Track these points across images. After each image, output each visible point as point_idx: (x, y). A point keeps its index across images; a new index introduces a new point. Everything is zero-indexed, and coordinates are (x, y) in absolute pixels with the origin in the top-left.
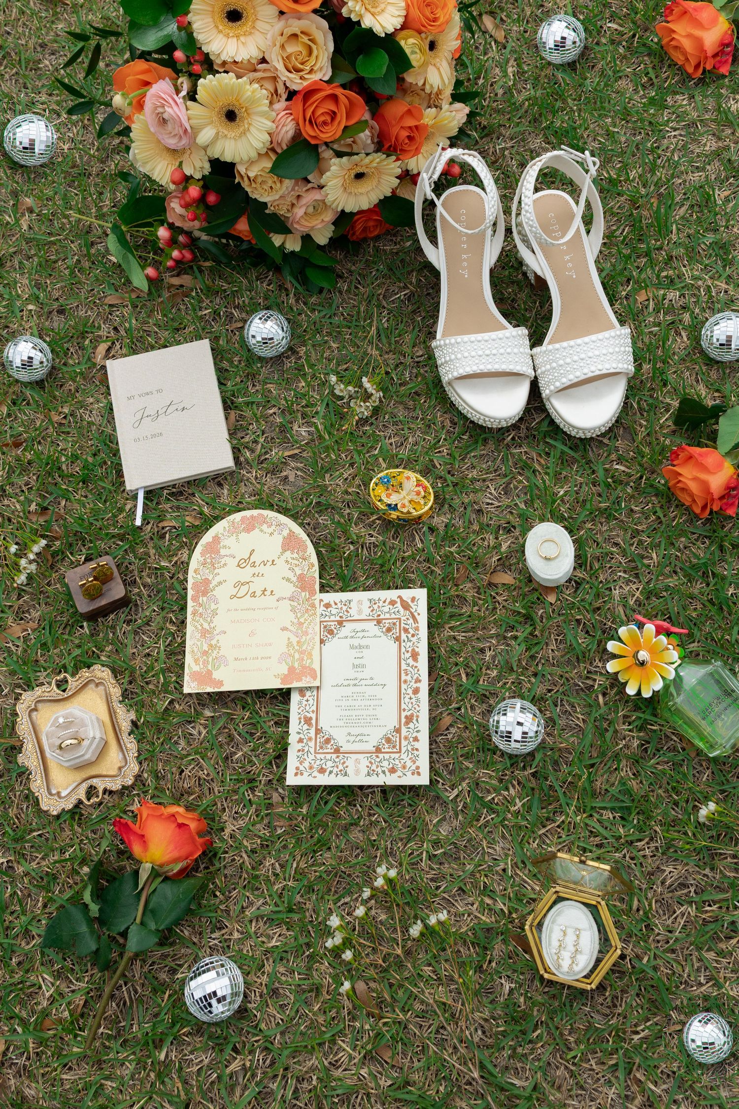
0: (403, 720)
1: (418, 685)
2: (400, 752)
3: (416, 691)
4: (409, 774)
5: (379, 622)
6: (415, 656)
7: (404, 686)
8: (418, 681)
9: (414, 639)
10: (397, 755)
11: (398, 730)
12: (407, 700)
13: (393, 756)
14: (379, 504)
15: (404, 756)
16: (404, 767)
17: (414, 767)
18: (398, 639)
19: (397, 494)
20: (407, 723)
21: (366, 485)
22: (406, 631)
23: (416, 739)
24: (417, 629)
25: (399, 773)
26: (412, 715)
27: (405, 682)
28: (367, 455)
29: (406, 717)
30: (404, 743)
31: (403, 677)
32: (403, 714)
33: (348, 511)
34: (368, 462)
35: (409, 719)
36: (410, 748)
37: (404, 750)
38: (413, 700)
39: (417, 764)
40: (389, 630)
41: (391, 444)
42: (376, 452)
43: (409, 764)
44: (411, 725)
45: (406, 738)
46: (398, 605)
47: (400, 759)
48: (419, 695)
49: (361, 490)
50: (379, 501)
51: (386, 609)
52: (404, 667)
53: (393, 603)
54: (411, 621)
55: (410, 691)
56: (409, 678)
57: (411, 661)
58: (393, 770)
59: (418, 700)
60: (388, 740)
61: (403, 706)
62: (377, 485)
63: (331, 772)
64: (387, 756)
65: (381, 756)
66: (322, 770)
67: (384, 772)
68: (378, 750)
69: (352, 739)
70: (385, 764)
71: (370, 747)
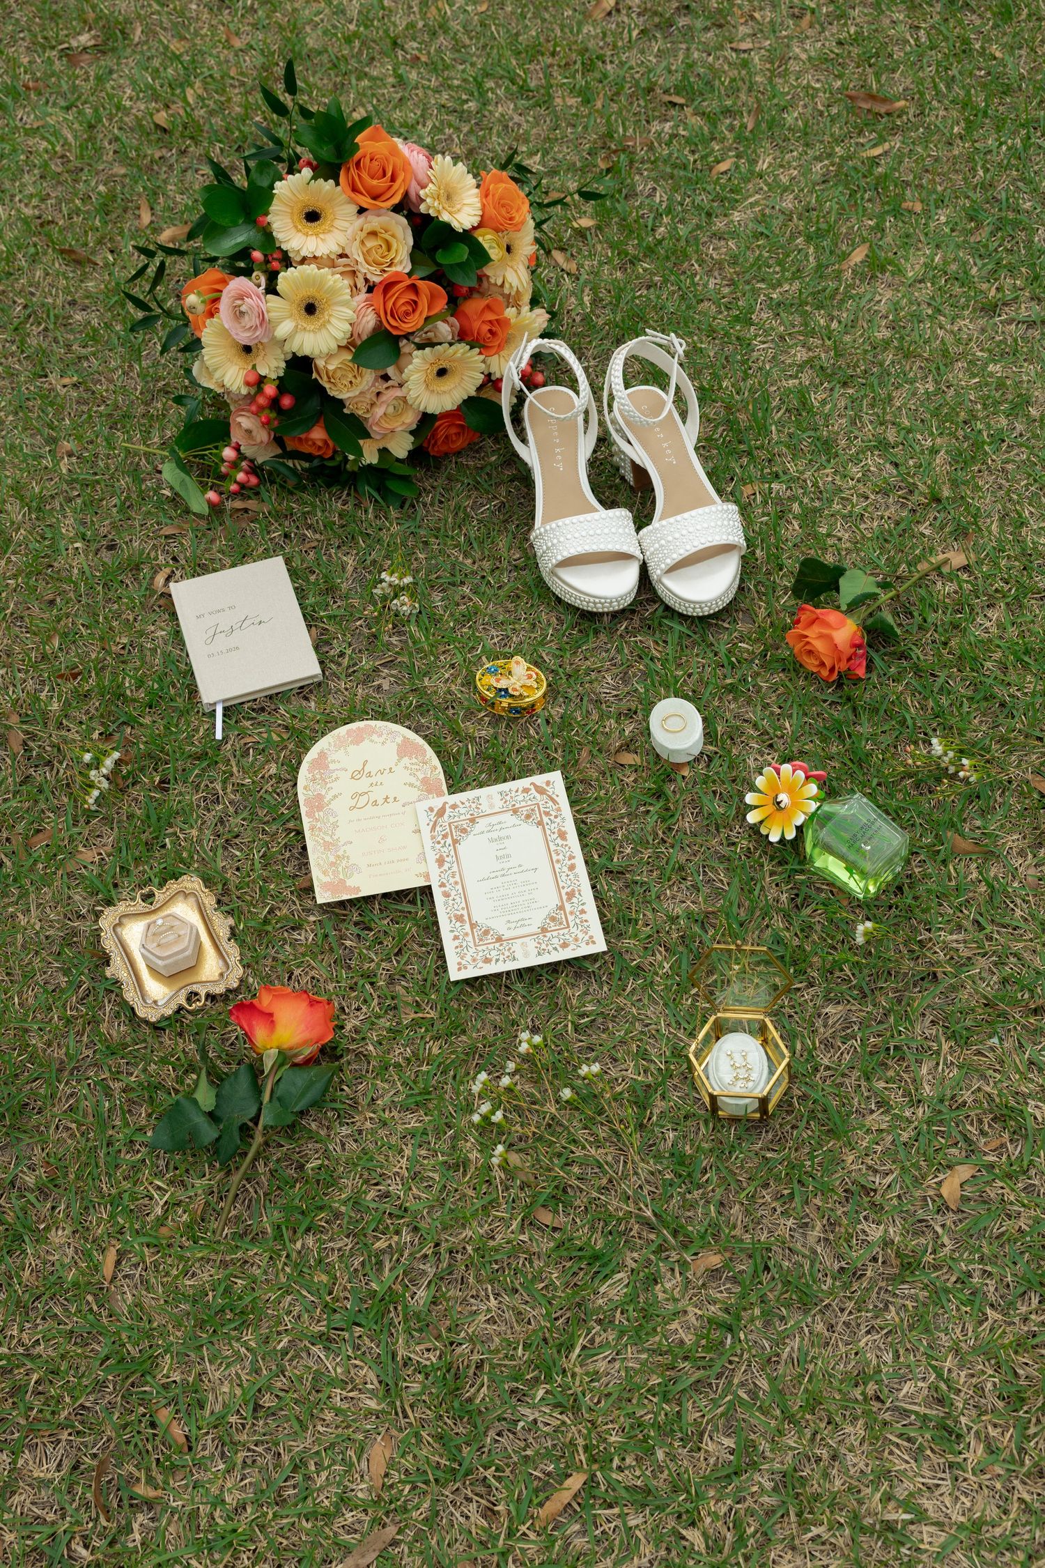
0: (565, 897)
1: (573, 861)
2: (568, 926)
3: (572, 868)
4: (583, 945)
5: (515, 811)
6: (562, 835)
7: (557, 866)
8: (571, 857)
9: (558, 820)
10: (566, 931)
11: (562, 908)
12: (564, 878)
13: (561, 932)
15: (573, 930)
16: (576, 940)
17: (587, 938)
18: (540, 824)
20: (569, 899)
22: (547, 814)
23: (583, 912)
24: (559, 809)
25: (572, 946)
26: (573, 891)
27: (558, 861)
29: (567, 894)
30: (570, 918)
31: (555, 857)
32: (563, 892)
33: (452, 711)
35: (571, 895)
36: (578, 921)
37: (572, 924)
38: (571, 877)
39: (590, 933)
40: (528, 817)
43: (580, 936)
44: (574, 900)
45: (571, 913)
46: (532, 791)
47: (570, 934)
48: (576, 870)
51: (520, 798)
52: (553, 847)
53: (526, 790)
54: (550, 803)
55: (565, 869)
56: (561, 857)
57: (559, 841)
58: (565, 945)
59: (576, 876)
60: (553, 919)
61: (561, 884)
62: (483, 675)
63: (497, 960)
64: (555, 934)
65: (548, 935)
66: (487, 961)
67: (555, 949)
68: (544, 930)
69: (513, 925)
70: (555, 941)
71: (534, 929)
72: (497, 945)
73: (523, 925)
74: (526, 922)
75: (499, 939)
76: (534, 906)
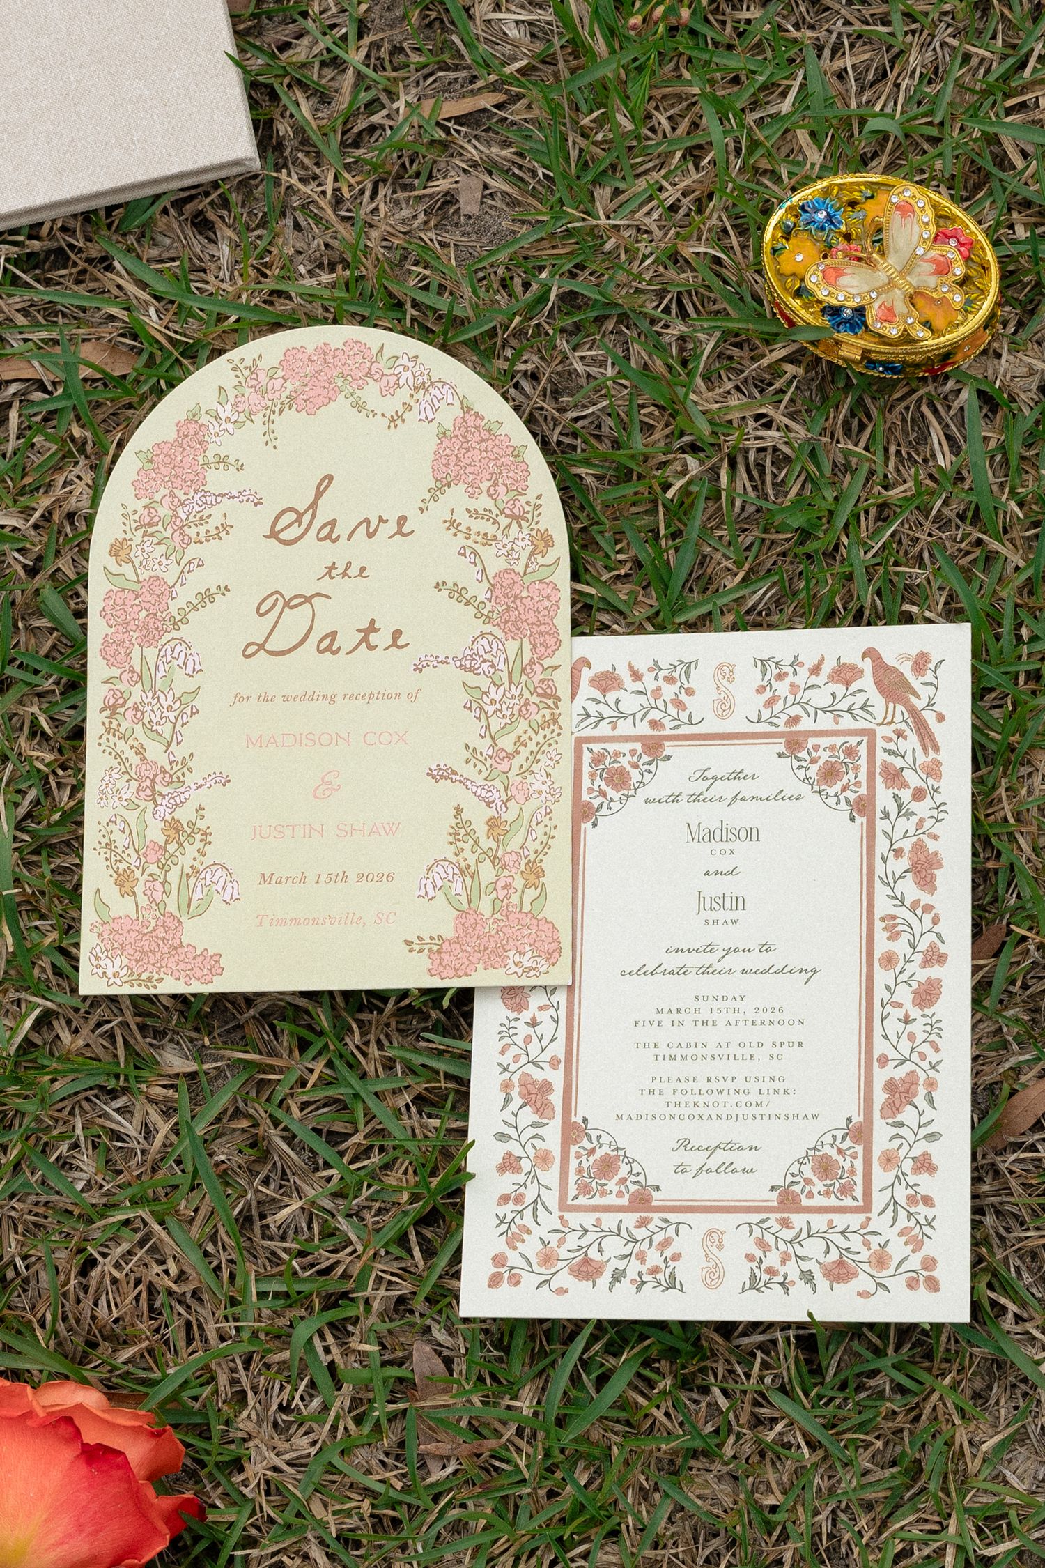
0: (880, 1097)
1: (935, 972)
2: (867, 1207)
3: (927, 994)
4: (897, 1284)
5: (794, 744)
6: (923, 870)
7: (882, 977)
8: (935, 957)
9: (922, 809)
10: (855, 1220)
11: (860, 1133)
12: (893, 1026)
13: (840, 1221)
14: (796, 304)
15: (879, 1223)
16: (881, 1260)
17: (915, 1262)
18: (863, 807)
19: (864, 270)
20: (892, 1108)
21: (749, 229)
22: (894, 777)
23: (924, 1164)
24: (933, 771)
25: (863, 1282)
26: (912, 1080)
27: (889, 960)
28: (751, 118)
29: (890, 1086)
30: (881, 1177)
31: (882, 944)
32: (881, 1076)
33: (679, 328)
34: (754, 144)
35: (900, 1094)
36: (901, 1194)
37: (879, 1200)
38: (917, 1028)
39: (929, 1249)
40: (830, 774)
41: (841, 75)
42: (786, 106)
43: (897, 1249)
44: (908, 1115)
45: (889, 1160)
46: (867, 682)
47: (866, 1233)
48: (939, 1009)
49: (729, 250)
50: (798, 294)
51: (820, 698)
52: (883, 906)
53: (845, 674)
54: (912, 741)
55: (904, 995)
56: (901, 947)
57: (908, 888)
58: (840, 1272)
59: (934, 1028)
60: (825, 1167)
61: (880, 1047)
62: (788, 233)
63: (618, 1276)
64: (819, 1222)
65: (798, 1220)
66: (587, 1270)
67: (808, 1277)
68: (788, 1200)
69: (694, 1160)
70: (813, 1248)
71: (759, 1190)
72: (630, 1219)
73: (727, 1168)
74: (742, 1159)
75: (641, 1201)
76: (778, 1104)
